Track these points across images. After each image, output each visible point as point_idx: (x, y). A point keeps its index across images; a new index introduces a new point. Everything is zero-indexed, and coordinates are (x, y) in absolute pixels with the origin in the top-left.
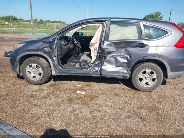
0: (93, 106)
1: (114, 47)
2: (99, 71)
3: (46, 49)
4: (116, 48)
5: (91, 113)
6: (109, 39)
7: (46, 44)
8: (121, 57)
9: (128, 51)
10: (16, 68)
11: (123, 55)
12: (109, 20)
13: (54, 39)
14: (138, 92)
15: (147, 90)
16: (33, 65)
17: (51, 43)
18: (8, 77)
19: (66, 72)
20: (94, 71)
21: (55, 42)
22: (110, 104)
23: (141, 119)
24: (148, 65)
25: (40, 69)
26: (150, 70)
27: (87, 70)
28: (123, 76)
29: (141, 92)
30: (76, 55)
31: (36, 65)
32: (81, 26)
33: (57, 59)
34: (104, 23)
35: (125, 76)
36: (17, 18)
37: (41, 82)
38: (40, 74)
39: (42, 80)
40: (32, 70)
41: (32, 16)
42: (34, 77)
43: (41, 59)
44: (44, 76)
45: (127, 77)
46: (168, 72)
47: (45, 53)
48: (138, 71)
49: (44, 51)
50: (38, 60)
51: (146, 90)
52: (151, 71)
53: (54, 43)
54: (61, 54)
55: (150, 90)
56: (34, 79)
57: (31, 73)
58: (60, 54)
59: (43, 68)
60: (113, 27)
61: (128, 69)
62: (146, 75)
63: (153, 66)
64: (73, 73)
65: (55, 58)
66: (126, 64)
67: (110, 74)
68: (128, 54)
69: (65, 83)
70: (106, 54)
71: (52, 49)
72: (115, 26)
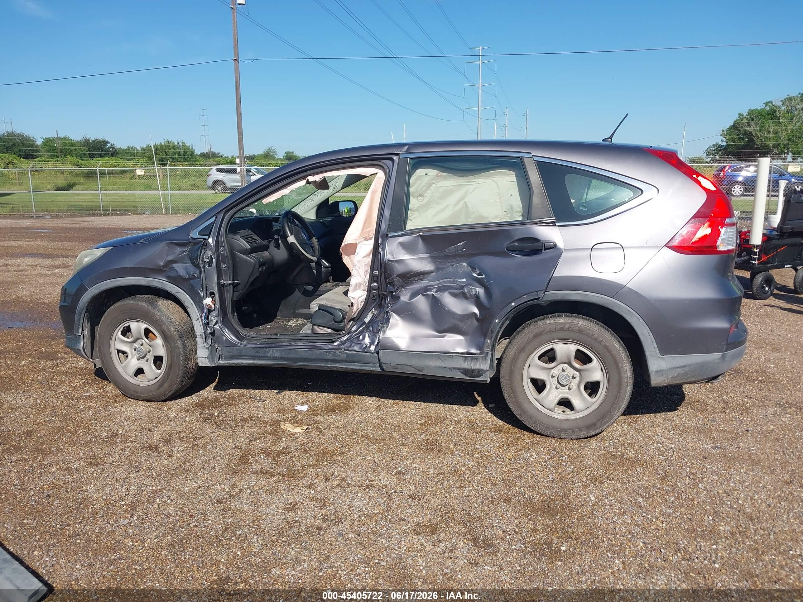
0: (310, 486)
1: (426, 255)
2: (373, 348)
3: (180, 269)
4: (434, 259)
5: (292, 507)
6: (410, 226)
7: (178, 250)
8: (455, 295)
9: (480, 268)
10: (77, 338)
11: (462, 288)
12: (407, 152)
13: (207, 231)
14: (527, 437)
15: (566, 430)
16: (134, 325)
17: (196, 244)
18: (63, 373)
19: (252, 353)
20: (356, 348)
21: (210, 240)
22: (383, 479)
23: (475, 540)
24: (560, 324)
25: (159, 341)
26: (572, 348)
27: (331, 346)
28: (466, 372)
29: (543, 440)
30: (310, 288)
31: (144, 326)
32: (304, 178)
33: (218, 305)
34: (389, 162)
35: (473, 370)
36: (192, 153)
37: (162, 389)
38: (158, 360)
39: (166, 385)
40: (131, 347)
41: (240, 140)
42: (140, 371)
43: (162, 303)
44: (170, 367)
45: (480, 373)
46: (647, 353)
47: (176, 280)
48: (522, 350)
49: (173, 274)
50: (150, 308)
51: (561, 431)
52: (578, 351)
53: (205, 245)
54: (235, 286)
55: (580, 429)
56: (140, 381)
57: (130, 357)
58: (230, 284)
59: (166, 338)
60: (426, 179)
61: (484, 343)
62: (560, 367)
63: (581, 331)
64: (275, 358)
65: (208, 301)
66: (475, 322)
67: (416, 362)
68: (481, 282)
69: (252, 399)
70: (397, 281)
71: (197, 266)
72: (432, 172)
